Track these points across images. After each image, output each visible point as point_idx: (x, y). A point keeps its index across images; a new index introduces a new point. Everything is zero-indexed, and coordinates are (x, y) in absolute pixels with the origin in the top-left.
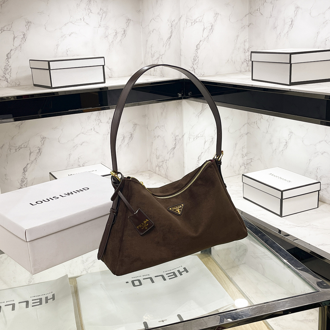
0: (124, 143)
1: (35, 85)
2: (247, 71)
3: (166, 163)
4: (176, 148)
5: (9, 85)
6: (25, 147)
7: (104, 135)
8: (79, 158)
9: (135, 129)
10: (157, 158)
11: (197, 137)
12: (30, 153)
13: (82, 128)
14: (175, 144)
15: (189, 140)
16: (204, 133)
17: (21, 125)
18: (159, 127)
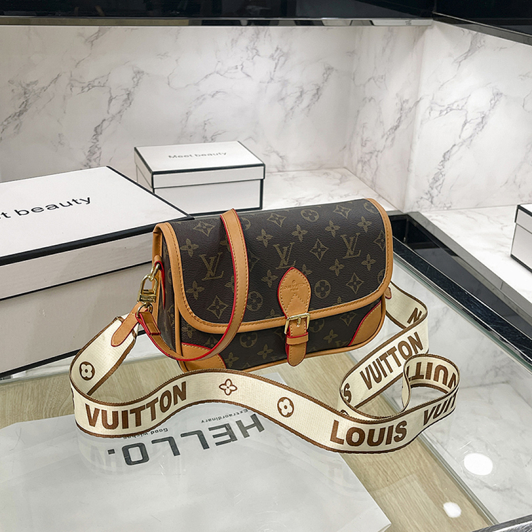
0: (300, 105)
3: (377, 156)
4: (401, 127)
6: (101, 86)
7: (261, 82)
8: (206, 122)
9: (327, 79)
10: (362, 145)
11: (449, 111)
12: (110, 100)
13: (219, 62)
14: (398, 119)
15: (430, 113)
16: (466, 103)
17: (97, 39)
18: (374, 79)
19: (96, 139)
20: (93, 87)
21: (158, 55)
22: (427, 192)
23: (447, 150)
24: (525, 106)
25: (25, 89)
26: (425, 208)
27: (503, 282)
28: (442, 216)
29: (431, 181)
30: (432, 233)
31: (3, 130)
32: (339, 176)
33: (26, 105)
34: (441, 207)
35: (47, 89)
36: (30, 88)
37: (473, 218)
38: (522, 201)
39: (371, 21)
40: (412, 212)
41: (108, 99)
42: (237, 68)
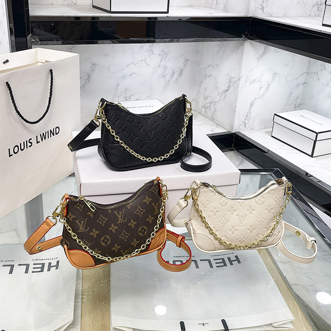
0: (172, 79)
1: (94, 7)
2: (316, 16)
3: (214, 104)
4: (229, 90)
5: (66, 3)
7: (154, 68)
8: (127, 89)
9: (186, 65)
10: (205, 99)
11: (254, 82)
13: (134, 58)
14: (228, 86)
15: (245, 83)
16: (261, 78)
17: (73, 47)
18: (212, 66)
21: (104, 55)
22: (243, 122)
23: (252, 101)
24: (287, 79)
26: (242, 130)
28: (251, 133)
29: (245, 116)
34: (249, 129)
40: (236, 132)
42: (143, 61)
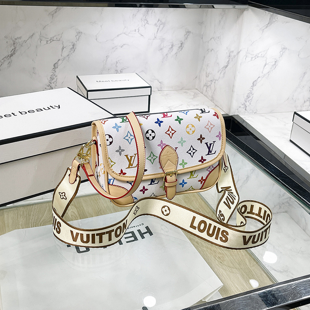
0: (171, 53)
3: (215, 83)
4: (228, 66)
6: (57, 40)
7: (149, 39)
8: (117, 62)
9: (187, 38)
10: (206, 76)
11: (256, 57)
12: (63, 48)
13: (125, 27)
14: (228, 62)
15: (246, 58)
16: (266, 53)
17: (55, 13)
18: (214, 39)
19: (54, 71)
20: (53, 41)
21: (90, 23)
22: (243, 104)
23: (255, 80)
24: (300, 56)
25: (14, 41)
26: (242, 113)
27: (285, 155)
28: (251, 117)
29: (245, 97)
30: (245, 127)
31: (1, 65)
32: (193, 94)
33: (14, 51)
34: (251, 112)
35: (26, 41)
36: (17, 41)
37: (269, 119)
38: (297, 109)
39: (213, 6)
40: (234, 115)
41: (62, 48)
42: (136, 31)
